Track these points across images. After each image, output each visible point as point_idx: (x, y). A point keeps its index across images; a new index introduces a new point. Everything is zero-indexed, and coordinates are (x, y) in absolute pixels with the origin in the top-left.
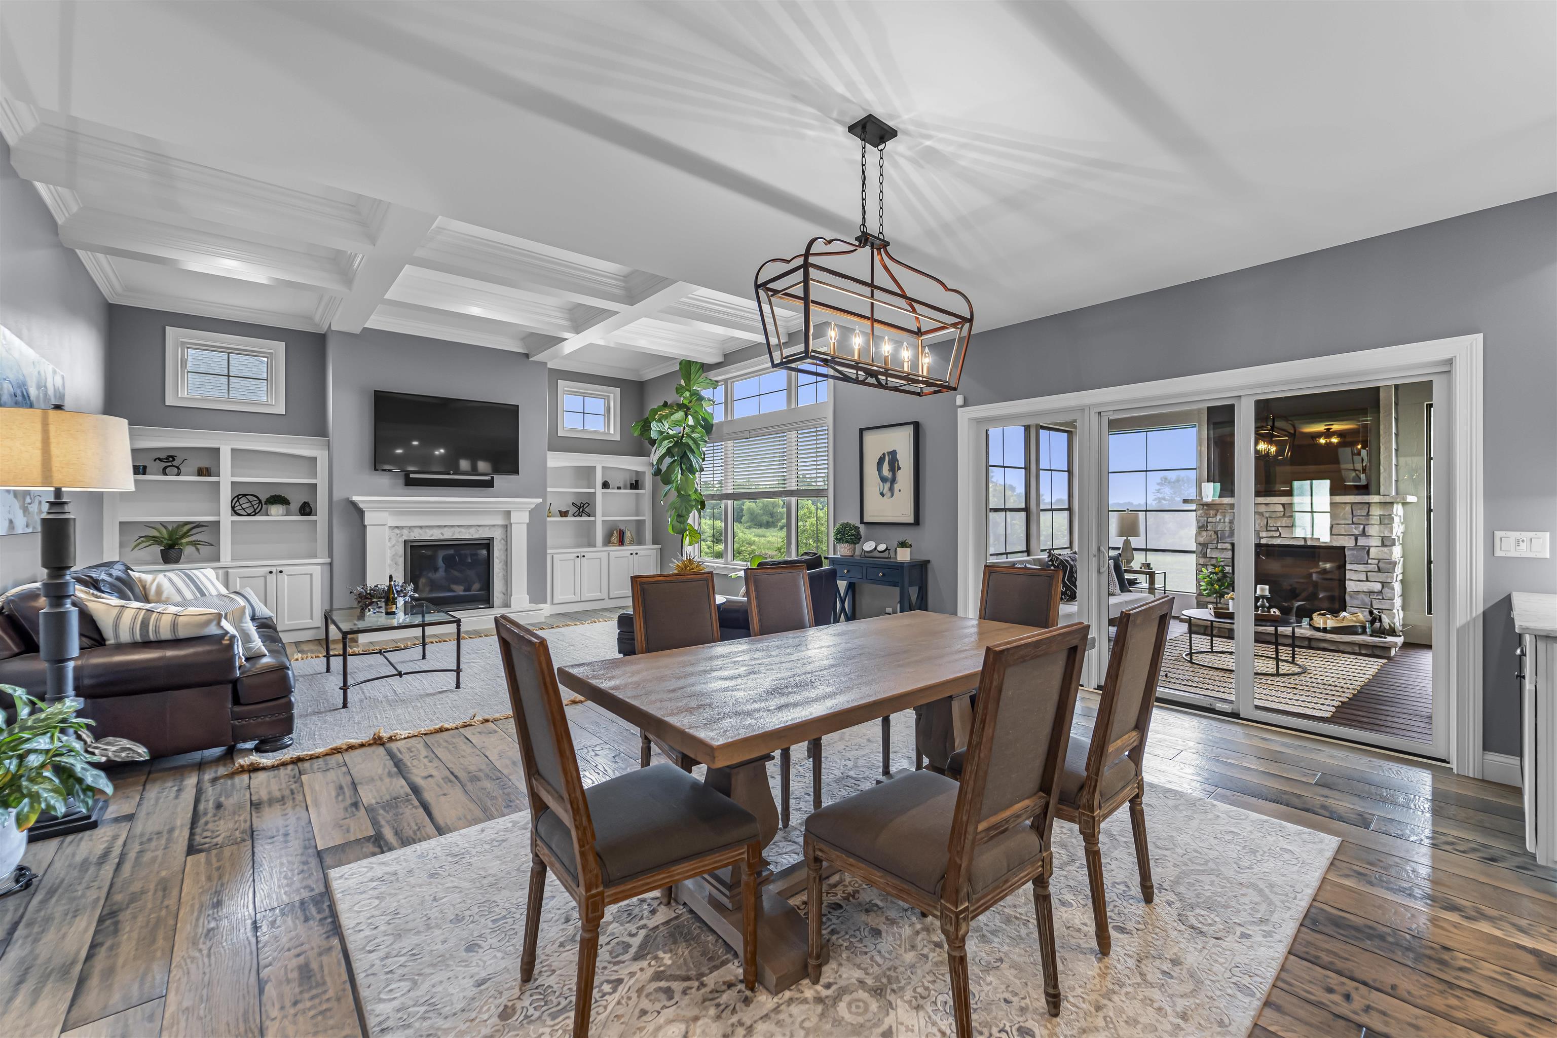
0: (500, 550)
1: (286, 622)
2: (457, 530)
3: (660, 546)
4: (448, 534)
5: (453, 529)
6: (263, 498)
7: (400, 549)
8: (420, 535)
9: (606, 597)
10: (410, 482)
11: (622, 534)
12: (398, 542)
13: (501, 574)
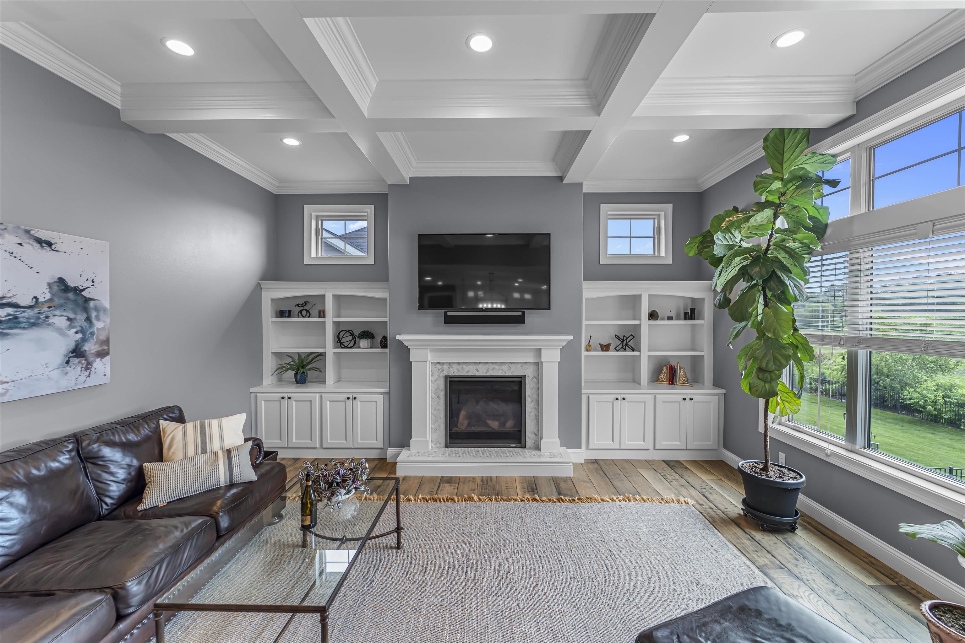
0: (532, 389)
1: (359, 441)
2: (492, 366)
3: (724, 391)
4: (482, 371)
5: (487, 366)
6: (357, 333)
7: (441, 384)
8: (458, 370)
9: (651, 446)
10: (449, 320)
11: (673, 371)
12: (439, 376)
13: (533, 414)
